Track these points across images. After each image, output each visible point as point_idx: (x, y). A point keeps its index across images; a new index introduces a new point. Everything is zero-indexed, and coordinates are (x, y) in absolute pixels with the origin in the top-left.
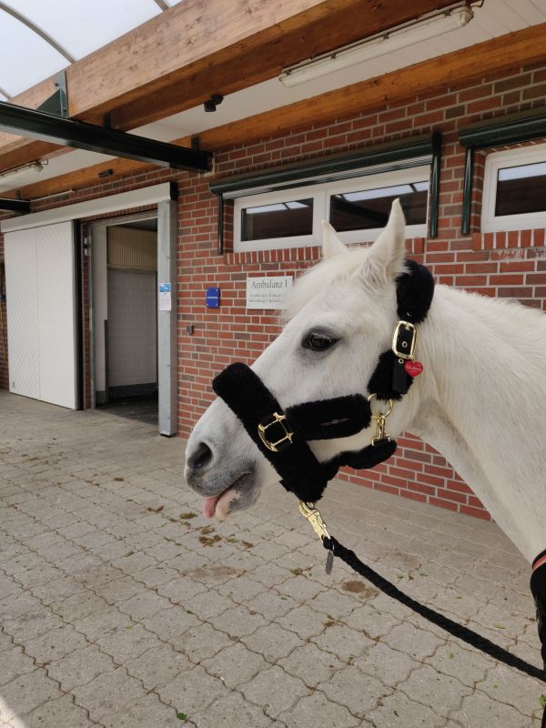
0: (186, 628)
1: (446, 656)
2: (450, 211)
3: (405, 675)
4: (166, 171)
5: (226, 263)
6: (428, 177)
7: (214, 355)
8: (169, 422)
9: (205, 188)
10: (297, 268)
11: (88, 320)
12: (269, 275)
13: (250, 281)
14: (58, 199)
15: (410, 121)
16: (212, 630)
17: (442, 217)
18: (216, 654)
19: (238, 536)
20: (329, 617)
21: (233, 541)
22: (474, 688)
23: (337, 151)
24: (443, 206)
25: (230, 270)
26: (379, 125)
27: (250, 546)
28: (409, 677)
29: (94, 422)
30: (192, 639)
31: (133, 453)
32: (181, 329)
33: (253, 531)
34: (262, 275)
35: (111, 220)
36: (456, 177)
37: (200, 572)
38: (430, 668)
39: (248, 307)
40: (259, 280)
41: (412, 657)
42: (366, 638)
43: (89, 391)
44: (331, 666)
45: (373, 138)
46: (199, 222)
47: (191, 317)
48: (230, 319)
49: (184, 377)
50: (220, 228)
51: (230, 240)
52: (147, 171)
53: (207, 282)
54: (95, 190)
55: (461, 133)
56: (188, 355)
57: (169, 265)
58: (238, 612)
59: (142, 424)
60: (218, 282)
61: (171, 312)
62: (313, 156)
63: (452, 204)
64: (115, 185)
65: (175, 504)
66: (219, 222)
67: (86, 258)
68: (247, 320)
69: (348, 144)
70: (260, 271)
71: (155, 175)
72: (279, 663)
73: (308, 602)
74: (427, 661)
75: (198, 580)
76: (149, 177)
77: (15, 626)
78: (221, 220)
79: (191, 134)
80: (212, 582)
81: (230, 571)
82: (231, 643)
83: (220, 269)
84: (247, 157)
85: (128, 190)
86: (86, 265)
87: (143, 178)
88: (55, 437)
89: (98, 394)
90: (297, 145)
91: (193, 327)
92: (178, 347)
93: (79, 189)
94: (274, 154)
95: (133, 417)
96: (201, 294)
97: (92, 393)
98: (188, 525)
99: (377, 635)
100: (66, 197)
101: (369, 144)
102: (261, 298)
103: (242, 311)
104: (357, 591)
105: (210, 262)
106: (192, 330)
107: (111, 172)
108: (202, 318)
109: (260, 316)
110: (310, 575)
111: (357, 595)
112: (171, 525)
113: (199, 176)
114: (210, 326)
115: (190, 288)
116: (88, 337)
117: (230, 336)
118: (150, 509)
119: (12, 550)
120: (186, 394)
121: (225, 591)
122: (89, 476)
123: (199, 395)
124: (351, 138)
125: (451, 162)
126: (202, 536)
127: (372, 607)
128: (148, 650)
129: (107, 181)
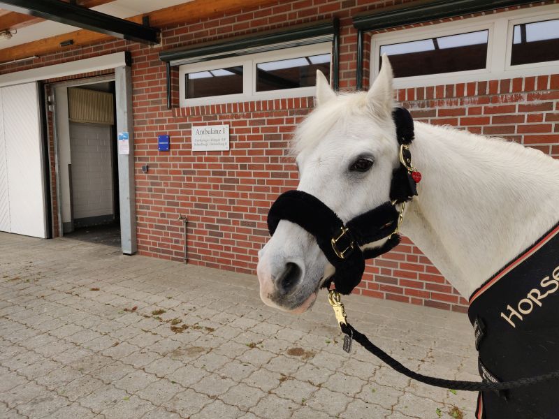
0: (173, 394)
1: (370, 391)
2: (348, 75)
3: (344, 408)
4: (121, 42)
5: (174, 115)
6: (331, 51)
7: (166, 188)
8: (130, 243)
9: (156, 57)
10: (232, 118)
11: (54, 164)
12: (210, 124)
13: (194, 129)
14: (22, 63)
15: (316, 9)
16: (194, 393)
17: (342, 79)
18: (201, 410)
19: (201, 324)
20: (282, 374)
21: (198, 328)
22: (392, 410)
23: (261, 30)
24: (342, 72)
25: (177, 121)
26: (292, 11)
27: (212, 330)
28: (346, 409)
29: (63, 247)
30: (180, 402)
31: (103, 269)
32: (137, 169)
33: (212, 319)
34: (204, 124)
35: (72, 82)
36: (351, 50)
37: (176, 353)
38: (361, 401)
39: (193, 150)
40: (201, 128)
41: (347, 395)
42: (311, 386)
43: (57, 223)
44: (290, 408)
45: (289, 21)
46: (150, 84)
47: (146, 159)
48: (179, 159)
49: (142, 207)
50: (169, 88)
51: (177, 98)
52: (103, 42)
53: (159, 131)
54: (56, 57)
55: (354, 19)
56: (144, 189)
57: (126, 118)
58: (212, 377)
59: (106, 247)
60: (168, 131)
61: (129, 155)
62: (243, 33)
63: (349, 70)
64: (75, 53)
65: (147, 305)
66: (168, 84)
67: (50, 113)
68: (193, 160)
69: (269, 25)
70: (202, 122)
71: (111, 46)
72: (251, 410)
73: (264, 366)
74: (357, 396)
75: (176, 358)
76: (107, 47)
77: (28, 408)
78: (169, 82)
79: (141, 13)
80: (187, 359)
81: (200, 350)
82: (211, 401)
83: (169, 120)
84: (189, 33)
85: (87, 57)
86: (51, 119)
87: (101, 48)
88: (32, 260)
89: (64, 225)
90: (230, 25)
91: (148, 167)
92: (135, 183)
93: (42, 55)
94: (211, 31)
95: (96, 242)
96: (154, 141)
97: (60, 224)
98: (160, 319)
99: (319, 383)
100: (30, 62)
101: (286, 25)
102: (204, 143)
103: (189, 153)
104: (299, 355)
105: (161, 115)
106: (147, 169)
107: (72, 42)
108: (155, 160)
109: (204, 156)
110: (262, 347)
111: (299, 358)
112: (145, 320)
113: (149, 47)
114: (162, 166)
115: (144, 136)
116: (54, 179)
117: (179, 172)
118: (126, 310)
119: (12, 351)
120: (143, 221)
121: (199, 364)
122: (69, 288)
123: (154, 221)
124: (272, 20)
125: (347, 40)
126: (173, 326)
127: (312, 364)
128: (146, 413)
129: (68, 50)
